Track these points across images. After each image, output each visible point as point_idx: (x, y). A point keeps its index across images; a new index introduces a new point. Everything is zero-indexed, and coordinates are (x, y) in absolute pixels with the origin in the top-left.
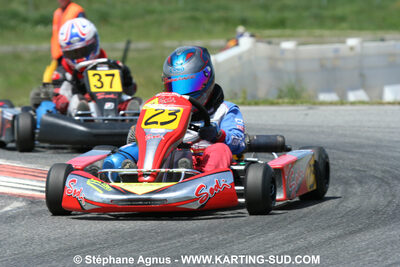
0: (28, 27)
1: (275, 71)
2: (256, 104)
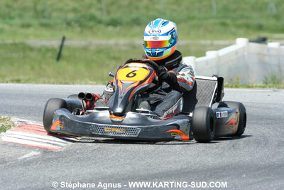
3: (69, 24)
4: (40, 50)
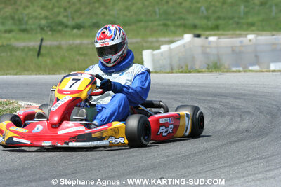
0: (69, 30)
1: (205, 53)
3: (42, 29)
4: (23, 50)
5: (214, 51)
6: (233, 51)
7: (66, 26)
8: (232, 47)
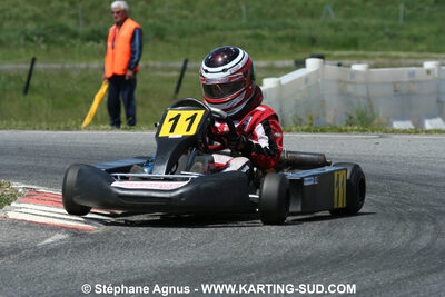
1: (343, 94)
2: (322, 131)
5: (361, 91)
6: (395, 91)
7: (75, 35)
8: (395, 84)
